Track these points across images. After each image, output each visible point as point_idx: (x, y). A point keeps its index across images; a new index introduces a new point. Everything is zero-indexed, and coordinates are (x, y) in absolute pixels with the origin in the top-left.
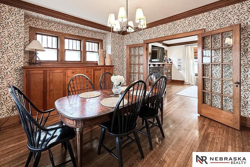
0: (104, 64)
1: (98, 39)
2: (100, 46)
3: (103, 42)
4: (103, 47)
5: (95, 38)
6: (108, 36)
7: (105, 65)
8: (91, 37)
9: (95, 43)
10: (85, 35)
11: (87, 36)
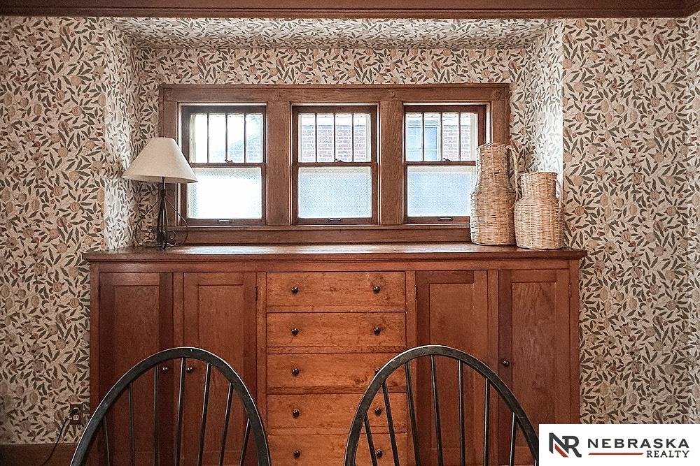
0: (505, 240)
1: (480, 87)
2: (494, 126)
3: (514, 98)
4: (515, 129)
5: (454, 80)
6: (542, 55)
7: (514, 245)
8: (431, 81)
9: (460, 110)
10: (398, 77)
11: (408, 81)
